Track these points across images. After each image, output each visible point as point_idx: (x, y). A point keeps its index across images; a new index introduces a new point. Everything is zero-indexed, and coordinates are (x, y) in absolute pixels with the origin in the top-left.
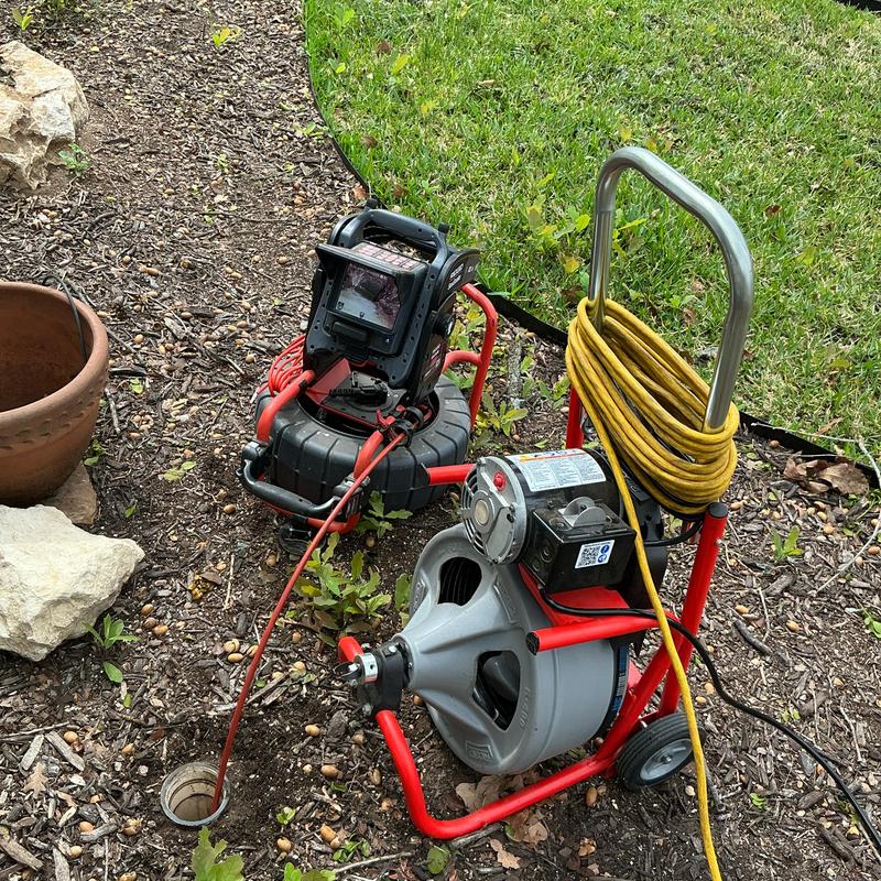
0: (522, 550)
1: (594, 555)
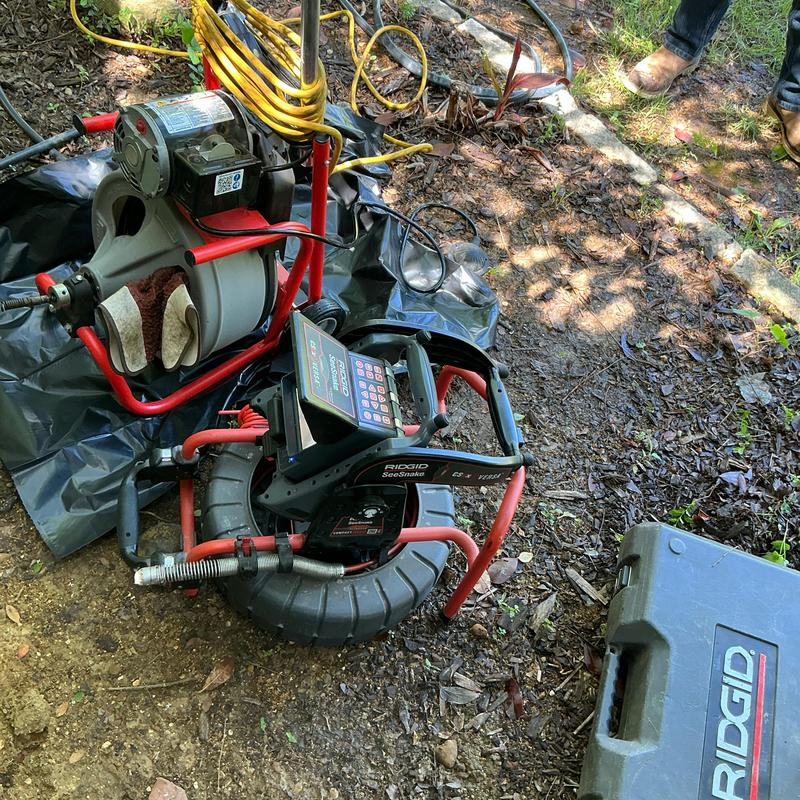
0: (170, 184)
1: (228, 183)
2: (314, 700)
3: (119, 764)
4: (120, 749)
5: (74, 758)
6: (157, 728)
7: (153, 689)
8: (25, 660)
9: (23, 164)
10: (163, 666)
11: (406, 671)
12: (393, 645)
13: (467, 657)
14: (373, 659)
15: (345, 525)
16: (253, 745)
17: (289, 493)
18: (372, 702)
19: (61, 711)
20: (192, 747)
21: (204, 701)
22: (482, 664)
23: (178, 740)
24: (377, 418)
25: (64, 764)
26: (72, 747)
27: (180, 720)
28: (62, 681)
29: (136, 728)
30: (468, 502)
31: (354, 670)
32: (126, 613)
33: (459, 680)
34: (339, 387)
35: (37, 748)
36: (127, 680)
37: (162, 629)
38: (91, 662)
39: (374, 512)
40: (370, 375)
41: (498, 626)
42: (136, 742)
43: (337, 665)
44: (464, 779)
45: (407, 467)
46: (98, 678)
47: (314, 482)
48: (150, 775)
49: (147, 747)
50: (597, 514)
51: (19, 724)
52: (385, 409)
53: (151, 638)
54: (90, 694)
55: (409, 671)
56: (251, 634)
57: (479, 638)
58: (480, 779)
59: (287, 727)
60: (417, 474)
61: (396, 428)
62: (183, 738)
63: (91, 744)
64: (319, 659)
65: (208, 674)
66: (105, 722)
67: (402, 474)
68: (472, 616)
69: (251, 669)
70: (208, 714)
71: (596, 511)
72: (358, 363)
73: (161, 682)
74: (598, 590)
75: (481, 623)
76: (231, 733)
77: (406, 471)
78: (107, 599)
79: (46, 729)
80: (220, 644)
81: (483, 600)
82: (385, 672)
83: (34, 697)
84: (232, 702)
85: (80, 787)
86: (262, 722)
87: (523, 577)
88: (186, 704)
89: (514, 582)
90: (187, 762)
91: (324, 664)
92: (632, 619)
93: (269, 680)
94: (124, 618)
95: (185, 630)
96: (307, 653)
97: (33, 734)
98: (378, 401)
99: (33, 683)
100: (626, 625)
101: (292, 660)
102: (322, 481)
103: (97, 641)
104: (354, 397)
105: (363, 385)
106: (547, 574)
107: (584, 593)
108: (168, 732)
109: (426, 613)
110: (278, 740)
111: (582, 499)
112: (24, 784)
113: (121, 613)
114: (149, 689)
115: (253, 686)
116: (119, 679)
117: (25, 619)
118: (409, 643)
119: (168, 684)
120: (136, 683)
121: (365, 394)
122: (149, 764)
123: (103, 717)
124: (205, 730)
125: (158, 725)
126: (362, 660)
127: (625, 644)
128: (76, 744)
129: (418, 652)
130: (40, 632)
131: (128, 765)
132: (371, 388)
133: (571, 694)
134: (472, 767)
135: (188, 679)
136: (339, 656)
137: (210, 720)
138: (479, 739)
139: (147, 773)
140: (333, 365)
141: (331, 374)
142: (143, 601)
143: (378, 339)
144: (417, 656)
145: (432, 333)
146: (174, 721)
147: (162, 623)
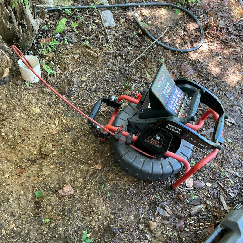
2: (121, 188)
3: (61, 174)
4: (64, 170)
5: (51, 166)
6: (76, 171)
7: (80, 160)
8: (54, 135)
9: (120, 8)
10: (86, 155)
11: (152, 196)
12: (152, 186)
13: (172, 202)
14: (143, 187)
15: (150, 139)
16: (98, 190)
17: (137, 120)
18: (137, 198)
19: (55, 153)
20: (82, 181)
21: (91, 171)
22: (176, 207)
23: (79, 177)
24: (173, 109)
25: (48, 166)
26: (52, 163)
27: (83, 172)
28: (59, 145)
29: (70, 168)
30: (198, 158)
31: (136, 187)
32: (84, 137)
33: (166, 208)
34: (165, 93)
35: (44, 159)
36: (75, 154)
37: (91, 146)
38: (69, 145)
39: (159, 138)
40: (179, 96)
41: (187, 199)
42: (68, 171)
43: (132, 182)
44: (152, 236)
45: (175, 128)
46: (68, 150)
47: (146, 121)
48: (67, 182)
49: (71, 174)
50: (241, 184)
51: (43, 150)
52: (178, 108)
53: (87, 147)
54: (64, 152)
55: (153, 196)
56: (113, 160)
57: (180, 199)
58: (157, 239)
59: (109, 191)
60: (177, 132)
61: (178, 115)
62: (81, 177)
63: (57, 165)
64: (128, 178)
65: (96, 164)
66: (64, 162)
67: (173, 130)
68: (181, 192)
69: (108, 169)
70: (91, 175)
71: (241, 183)
72: (177, 90)
73: (83, 159)
74: (228, 207)
75: (182, 195)
76: (94, 183)
77: (174, 129)
78: (81, 131)
79: (49, 155)
80: (104, 158)
81: (187, 189)
82: (145, 192)
83: (50, 145)
84: (98, 175)
85: (49, 175)
86: (103, 185)
87: (204, 190)
88: (86, 169)
89: (200, 190)
90: (79, 184)
91: (129, 180)
92: (233, 220)
93: (111, 175)
94: (83, 138)
95: (96, 150)
96: (125, 174)
97: (45, 154)
98: (177, 104)
99: (52, 142)
100: (229, 221)
101: (120, 174)
102: (148, 121)
103: (73, 140)
104: (169, 99)
105: (174, 97)
106: (213, 193)
107: (222, 205)
108: (78, 173)
109: (166, 183)
110: (105, 193)
111: (238, 177)
112: (36, 166)
113: (83, 136)
114: (79, 159)
115: (106, 174)
116: (73, 153)
117: (59, 125)
118: (157, 188)
119: (84, 161)
120: (77, 156)
121: (173, 100)
122: (68, 179)
123: (64, 160)
124: (87, 178)
125: (76, 170)
126: (140, 185)
127: (226, 226)
128: (54, 163)
129: (158, 192)
130: (61, 130)
131: (63, 176)
132: (177, 99)
133: (200, 233)
134: (157, 234)
135: (90, 163)
136: (134, 180)
137: (90, 177)
138: (163, 228)
139: (67, 181)
140: (167, 86)
141: (165, 88)
142: (90, 136)
143: (187, 86)
144: (157, 194)
145: (206, 91)
146: (81, 171)
147: (92, 145)
